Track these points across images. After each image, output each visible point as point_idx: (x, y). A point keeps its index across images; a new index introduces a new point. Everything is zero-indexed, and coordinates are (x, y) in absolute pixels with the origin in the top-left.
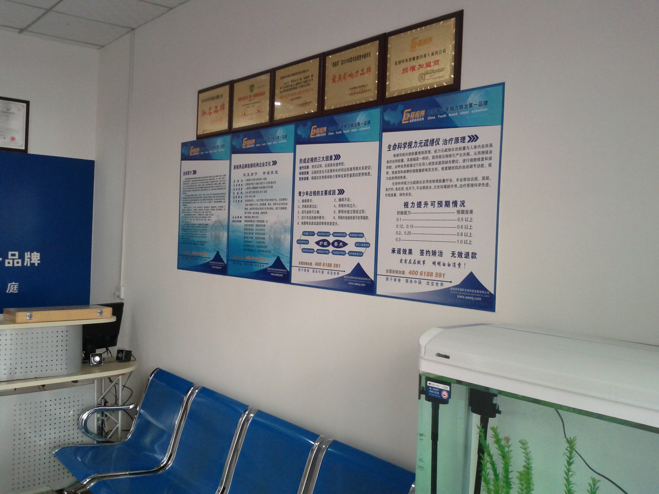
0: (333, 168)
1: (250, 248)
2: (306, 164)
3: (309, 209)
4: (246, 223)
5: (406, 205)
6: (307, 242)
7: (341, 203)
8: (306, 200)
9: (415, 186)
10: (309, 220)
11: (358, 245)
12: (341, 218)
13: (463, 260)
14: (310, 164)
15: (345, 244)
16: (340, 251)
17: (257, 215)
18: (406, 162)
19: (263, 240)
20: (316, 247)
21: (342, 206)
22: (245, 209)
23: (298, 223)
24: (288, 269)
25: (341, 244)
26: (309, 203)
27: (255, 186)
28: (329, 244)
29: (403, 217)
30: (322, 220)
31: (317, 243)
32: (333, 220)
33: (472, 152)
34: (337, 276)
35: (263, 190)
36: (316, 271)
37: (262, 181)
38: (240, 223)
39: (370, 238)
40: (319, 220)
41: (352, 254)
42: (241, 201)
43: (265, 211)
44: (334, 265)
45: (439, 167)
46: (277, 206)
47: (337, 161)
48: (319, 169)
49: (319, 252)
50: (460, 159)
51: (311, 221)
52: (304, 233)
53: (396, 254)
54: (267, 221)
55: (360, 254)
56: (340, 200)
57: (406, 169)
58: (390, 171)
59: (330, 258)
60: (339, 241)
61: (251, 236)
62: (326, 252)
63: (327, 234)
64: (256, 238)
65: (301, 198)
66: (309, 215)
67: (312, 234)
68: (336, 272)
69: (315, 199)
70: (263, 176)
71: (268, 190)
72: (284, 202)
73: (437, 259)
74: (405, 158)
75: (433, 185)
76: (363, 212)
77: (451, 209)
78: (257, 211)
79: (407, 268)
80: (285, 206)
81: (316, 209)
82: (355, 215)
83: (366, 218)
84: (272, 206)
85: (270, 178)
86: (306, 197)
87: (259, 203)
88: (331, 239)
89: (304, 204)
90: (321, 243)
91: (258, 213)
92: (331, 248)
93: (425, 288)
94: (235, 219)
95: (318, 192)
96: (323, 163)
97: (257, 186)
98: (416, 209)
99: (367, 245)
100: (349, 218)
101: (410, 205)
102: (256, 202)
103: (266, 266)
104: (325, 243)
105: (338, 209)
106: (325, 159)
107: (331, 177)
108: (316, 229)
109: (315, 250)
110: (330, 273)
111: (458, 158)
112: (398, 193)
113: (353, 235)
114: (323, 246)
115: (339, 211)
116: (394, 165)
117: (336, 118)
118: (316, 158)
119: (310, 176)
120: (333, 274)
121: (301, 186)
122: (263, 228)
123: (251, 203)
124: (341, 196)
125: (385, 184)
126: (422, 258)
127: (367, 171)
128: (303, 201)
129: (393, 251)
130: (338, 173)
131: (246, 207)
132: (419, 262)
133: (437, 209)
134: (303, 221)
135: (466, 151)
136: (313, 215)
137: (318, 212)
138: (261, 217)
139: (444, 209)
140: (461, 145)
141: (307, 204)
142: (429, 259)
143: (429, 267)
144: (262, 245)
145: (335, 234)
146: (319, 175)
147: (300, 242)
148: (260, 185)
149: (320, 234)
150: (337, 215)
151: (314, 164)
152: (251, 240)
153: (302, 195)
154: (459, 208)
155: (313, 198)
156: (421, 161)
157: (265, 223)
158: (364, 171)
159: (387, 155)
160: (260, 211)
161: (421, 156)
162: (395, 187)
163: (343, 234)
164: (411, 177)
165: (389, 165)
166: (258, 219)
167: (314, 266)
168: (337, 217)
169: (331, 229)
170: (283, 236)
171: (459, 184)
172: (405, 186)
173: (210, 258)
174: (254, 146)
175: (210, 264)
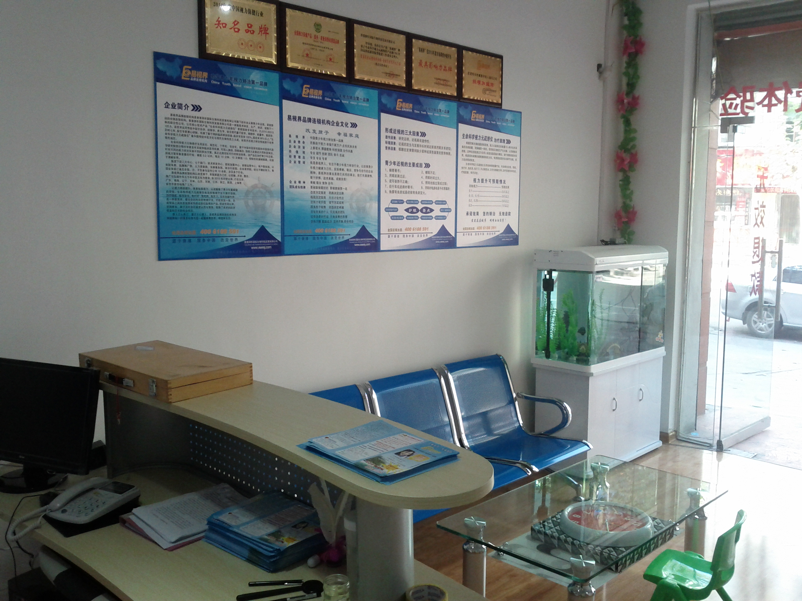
0: (419, 143)
1: (321, 219)
2: (393, 135)
3: (397, 179)
4: (313, 190)
5: (475, 180)
6: (396, 210)
7: (428, 175)
8: (393, 170)
9: (480, 167)
10: (397, 189)
11: (443, 210)
12: (427, 188)
13: (505, 217)
14: (397, 136)
15: (432, 210)
16: (429, 216)
17: (331, 181)
18: (474, 150)
19: (341, 210)
20: (406, 214)
21: (429, 178)
22: (311, 172)
23: (386, 192)
24: (377, 237)
25: (428, 210)
26: (397, 173)
27: (326, 147)
28: (418, 210)
29: (473, 189)
30: (410, 190)
31: (407, 210)
32: (421, 190)
33: (508, 150)
34: (425, 238)
35: (339, 153)
36: (407, 236)
37: (337, 142)
38: (303, 190)
39: (451, 204)
40: (408, 190)
41: (437, 218)
42: (304, 163)
43: (343, 177)
44: (423, 228)
45: (493, 156)
46: (359, 173)
47: (422, 138)
48: (407, 142)
49: (408, 218)
50: (503, 153)
51: (400, 190)
52: (393, 202)
53: (469, 216)
54: (346, 189)
55: (444, 218)
56: (426, 172)
57: (475, 154)
58: (464, 154)
59: (420, 223)
60: (427, 208)
61: (323, 205)
62: (416, 218)
63: (416, 202)
64: (330, 207)
65: (388, 167)
66: (397, 184)
67: (401, 202)
68: (425, 234)
69: (404, 170)
70: (338, 138)
71: (346, 154)
72: (368, 169)
73: (492, 217)
74: (474, 146)
75: (489, 168)
76: (446, 184)
77: (499, 185)
78: (331, 176)
79: (476, 225)
80: (370, 174)
81: (405, 179)
82: (440, 186)
83: (447, 189)
84: (353, 172)
85: (347, 141)
86: (393, 167)
87: (333, 168)
88: (420, 206)
89: (392, 173)
90: (410, 210)
91: (332, 179)
92: (420, 214)
93: (486, 237)
94: (295, 185)
95: (406, 163)
96: (411, 137)
97: (329, 147)
98: (480, 184)
99: (449, 210)
100: (434, 188)
101: (477, 181)
102: (329, 166)
103: (346, 238)
104: (415, 210)
105: (425, 180)
106: (412, 133)
107: (417, 151)
108: (405, 197)
109: (405, 217)
110: (420, 236)
111: (501, 152)
112: (470, 171)
113: (438, 202)
114: (412, 212)
115: (426, 182)
116: (466, 150)
117: (422, 99)
118: (403, 131)
119: (397, 147)
120: (422, 236)
121: (386, 155)
122: (341, 196)
123: (321, 166)
124: (427, 169)
125: (461, 164)
126: (484, 218)
127: (448, 151)
128: (390, 170)
129: (467, 214)
130: (424, 149)
131: (313, 170)
132: (482, 221)
133: (492, 184)
134: (392, 189)
135: (505, 149)
136: (400, 184)
137: (406, 182)
138: (336, 183)
139: (495, 184)
140: (502, 144)
141: (395, 173)
142: (488, 218)
143: (488, 223)
144: (340, 215)
145: (423, 202)
146: (406, 147)
147: (388, 210)
148: (332, 147)
149: (409, 202)
150: (424, 185)
151: (401, 136)
152: (323, 210)
153: (389, 164)
154: (503, 185)
155: (400, 168)
156: (483, 150)
157: (343, 191)
158: (446, 151)
159: (462, 142)
160: (335, 177)
161: (483, 147)
162: (468, 166)
163: (430, 202)
164: (478, 161)
165: (463, 149)
166: (332, 186)
167: (404, 231)
168: (424, 187)
169: (419, 198)
170: (368, 205)
171: (503, 169)
172: (474, 167)
173: (245, 236)
174: (321, 98)
175: (247, 244)
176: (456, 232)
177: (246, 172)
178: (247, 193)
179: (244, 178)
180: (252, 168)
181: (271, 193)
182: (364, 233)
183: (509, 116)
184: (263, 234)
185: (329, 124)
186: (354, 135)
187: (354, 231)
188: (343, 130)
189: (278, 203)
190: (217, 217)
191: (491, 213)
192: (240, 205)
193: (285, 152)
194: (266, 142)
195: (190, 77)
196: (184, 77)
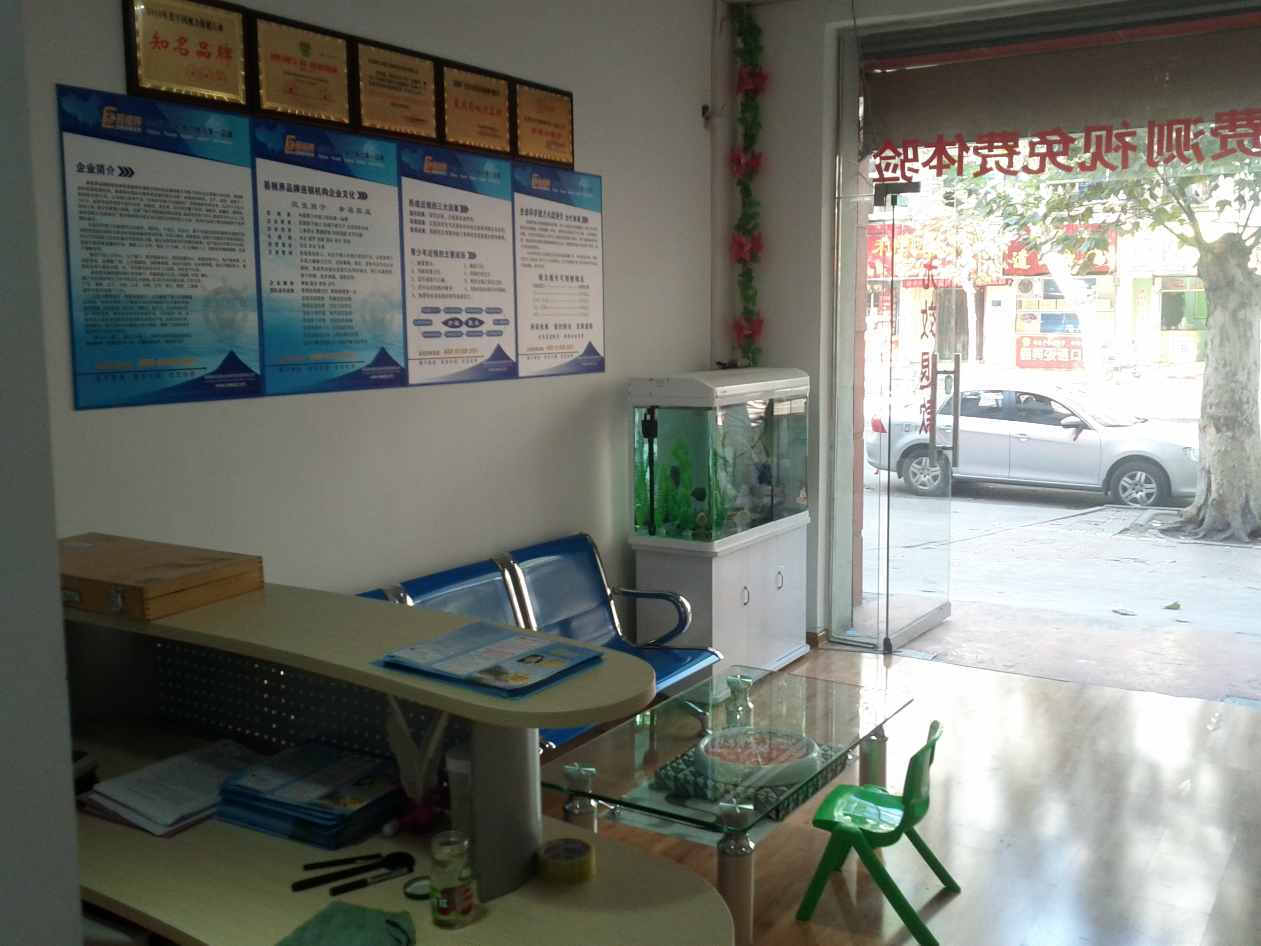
0: (459, 222)
1: (319, 339)
2: (421, 210)
3: (429, 275)
4: (306, 294)
5: (541, 277)
6: (429, 323)
7: (474, 270)
8: (423, 262)
9: (547, 258)
10: (430, 292)
11: (497, 322)
12: (474, 289)
13: (584, 331)
14: (427, 211)
15: (481, 323)
16: (476, 332)
17: (331, 280)
18: (538, 232)
19: (349, 324)
20: (444, 329)
21: (475, 274)
22: (302, 268)
23: (413, 296)
24: (402, 364)
25: (477, 323)
26: (429, 268)
27: (323, 228)
28: (461, 323)
29: (539, 290)
30: (449, 292)
31: (446, 323)
32: (464, 292)
33: (585, 232)
34: (474, 364)
35: (342, 238)
36: (447, 362)
37: (339, 222)
38: (290, 295)
39: (509, 314)
40: (445, 292)
41: (491, 334)
42: (291, 253)
43: (350, 274)
44: (470, 350)
45: (565, 241)
46: (373, 267)
47: (463, 215)
48: (441, 220)
49: (448, 335)
50: (578, 237)
51: (434, 292)
52: (425, 310)
53: (535, 331)
54: (355, 292)
55: (499, 334)
56: (471, 266)
57: (538, 239)
58: (524, 238)
59: (465, 342)
60: (473, 320)
61: (321, 317)
62: (458, 334)
63: (458, 310)
64: (332, 320)
65: (416, 259)
66: (429, 284)
67: (436, 310)
68: (473, 359)
69: (438, 263)
70: (339, 215)
71: (351, 238)
72: (386, 261)
73: (568, 332)
74: (537, 227)
75: (561, 259)
76: (499, 282)
77: (576, 284)
78: (332, 273)
79: (544, 343)
80: (388, 269)
81: (440, 276)
82: (491, 286)
83: (503, 290)
84: (363, 267)
85: (355, 219)
86: (422, 258)
87: (334, 260)
88: (464, 317)
89: (421, 267)
90: (450, 323)
91: (334, 277)
92: (464, 329)
93: (561, 361)
94: (278, 287)
95: (441, 252)
96: (446, 213)
97: (327, 228)
98: (549, 283)
99: (506, 322)
100: (483, 290)
101: (544, 278)
102: (328, 258)
103: (358, 366)
104: (457, 323)
105: (469, 278)
106: (448, 208)
107: (457, 234)
108: (441, 304)
109: (443, 332)
110: (465, 361)
111: (576, 236)
112: (533, 264)
113: (490, 311)
114: (453, 326)
115: (472, 281)
116: (527, 232)
117: (460, 156)
118: (434, 205)
119: (427, 227)
120: (469, 361)
121: (411, 240)
122: (348, 303)
123: (316, 258)
124: (473, 262)
125: (521, 253)
126: (555, 332)
127: (501, 234)
128: (419, 263)
129: (532, 327)
130: (467, 231)
131: (305, 264)
132: (554, 337)
133: (565, 283)
134: (422, 292)
135: (582, 231)
136: (434, 284)
137: (443, 280)
138: (340, 284)
139: (569, 283)
140: (577, 224)
141: (425, 267)
142: (562, 332)
143: (562, 341)
144: (348, 331)
145: (469, 310)
146: (441, 228)
147: (418, 323)
148: (332, 229)
149: (448, 310)
150: (469, 286)
151: (433, 211)
152: (322, 324)
153: (416, 253)
154: (580, 283)
155: (434, 259)
156: (550, 233)
157: (351, 295)
158: (497, 233)
159: (521, 220)
160: (338, 274)
161: (549, 228)
162: (530, 257)
163: (479, 311)
164: (543, 248)
165: (523, 231)
166: (335, 288)
167: (442, 355)
168: (469, 288)
169: (463, 304)
170: (388, 316)
171: (579, 260)
172: (538, 257)
173: (205, 368)
174: (312, 155)
175: (207, 380)
176: (517, 355)
177: (204, 270)
178: (207, 302)
179: (202, 279)
180: (213, 263)
181: (243, 301)
182: (383, 358)
183: (584, 183)
184: (232, 364)
185: (327, 194)
186: (364, 211)
187: (369, 356)
188: (346, 202)
189: (253, 316)
190: (163, 340)
191: (565, 326)
192: (195, 318)
193: (263, 238)
194: (233, 223)
195: (114, 124)
196: (106, 123)
